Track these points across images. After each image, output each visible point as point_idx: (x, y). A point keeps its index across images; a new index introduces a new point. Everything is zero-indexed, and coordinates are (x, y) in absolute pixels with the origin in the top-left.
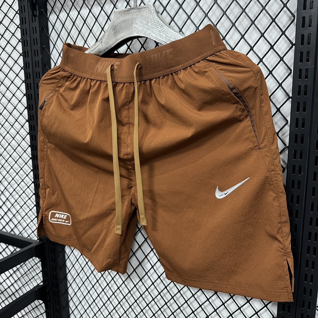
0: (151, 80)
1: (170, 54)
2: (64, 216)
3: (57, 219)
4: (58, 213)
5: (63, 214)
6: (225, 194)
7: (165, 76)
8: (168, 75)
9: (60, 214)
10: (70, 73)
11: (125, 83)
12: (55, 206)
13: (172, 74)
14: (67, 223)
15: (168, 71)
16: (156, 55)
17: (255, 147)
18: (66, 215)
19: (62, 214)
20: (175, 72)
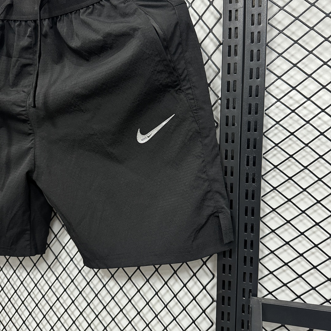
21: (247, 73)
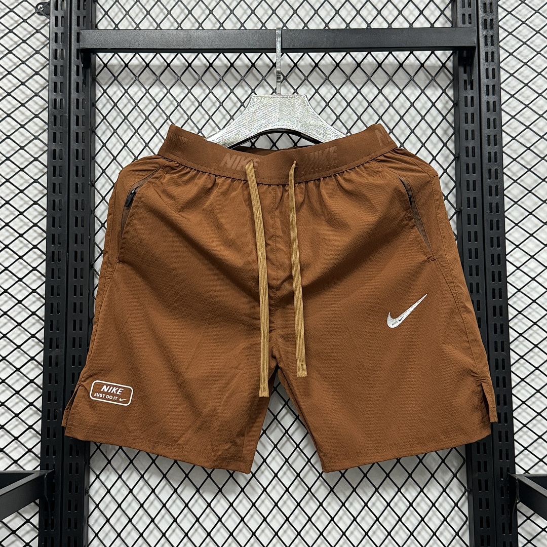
0: (307, 182)
1: (334, 152)
2: (117, 391)
3: (104, 395)
4: (107, 385)
5: (116, 387)
6: (399, 321)
7: (326, 177)
8: (330, 176)
9: (111, 386)
10: (178, 163)
11: (270, 185)
12: (103, 372)
13: (335, 176)
14: (121, 402)
15: (330, 172)
16: (316, 153)
17: (428, 258)
18: (120, 389)
19: (114, 386)
20: (339, 174)
21: (488, 241)
